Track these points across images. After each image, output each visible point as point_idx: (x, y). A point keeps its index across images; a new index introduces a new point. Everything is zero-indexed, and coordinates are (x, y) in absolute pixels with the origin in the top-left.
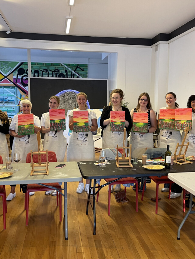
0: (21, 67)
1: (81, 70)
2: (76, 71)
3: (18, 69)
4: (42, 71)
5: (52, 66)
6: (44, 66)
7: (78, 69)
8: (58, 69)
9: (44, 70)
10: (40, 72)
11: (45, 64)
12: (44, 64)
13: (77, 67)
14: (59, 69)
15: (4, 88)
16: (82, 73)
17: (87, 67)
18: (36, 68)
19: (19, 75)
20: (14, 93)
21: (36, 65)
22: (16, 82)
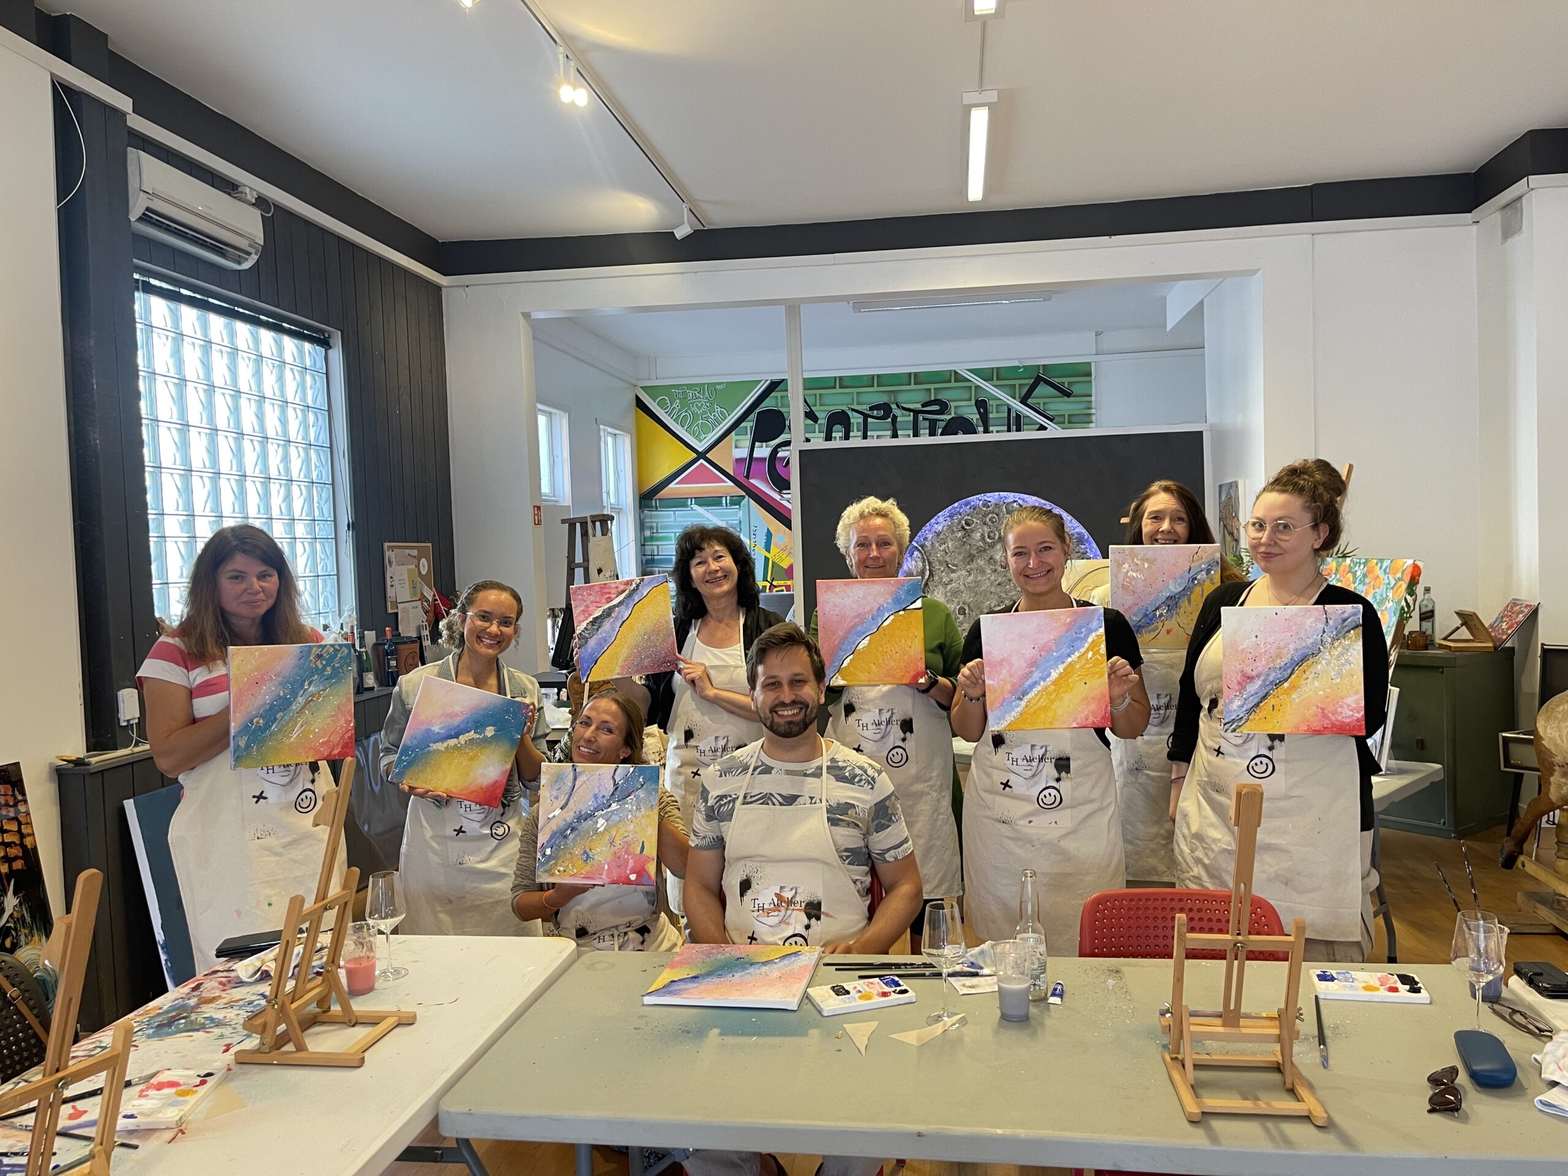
0: (768, 404)
1: (1055, 392)
3: (753, 416)
4: (866, 417)
6: (875, 388)
7: (1042, 389)
8: (939, 397)
10: (856, 420)
11: (879, 380)
12: (873, 381)
13: (1038, 380)
14: (943, 396)
15: (695, 507)
16: (1061, 406)
17: (1089, 374)
18: (837, 401)
19: (761, 441)
21: (838, 390)
22: (747, 477)
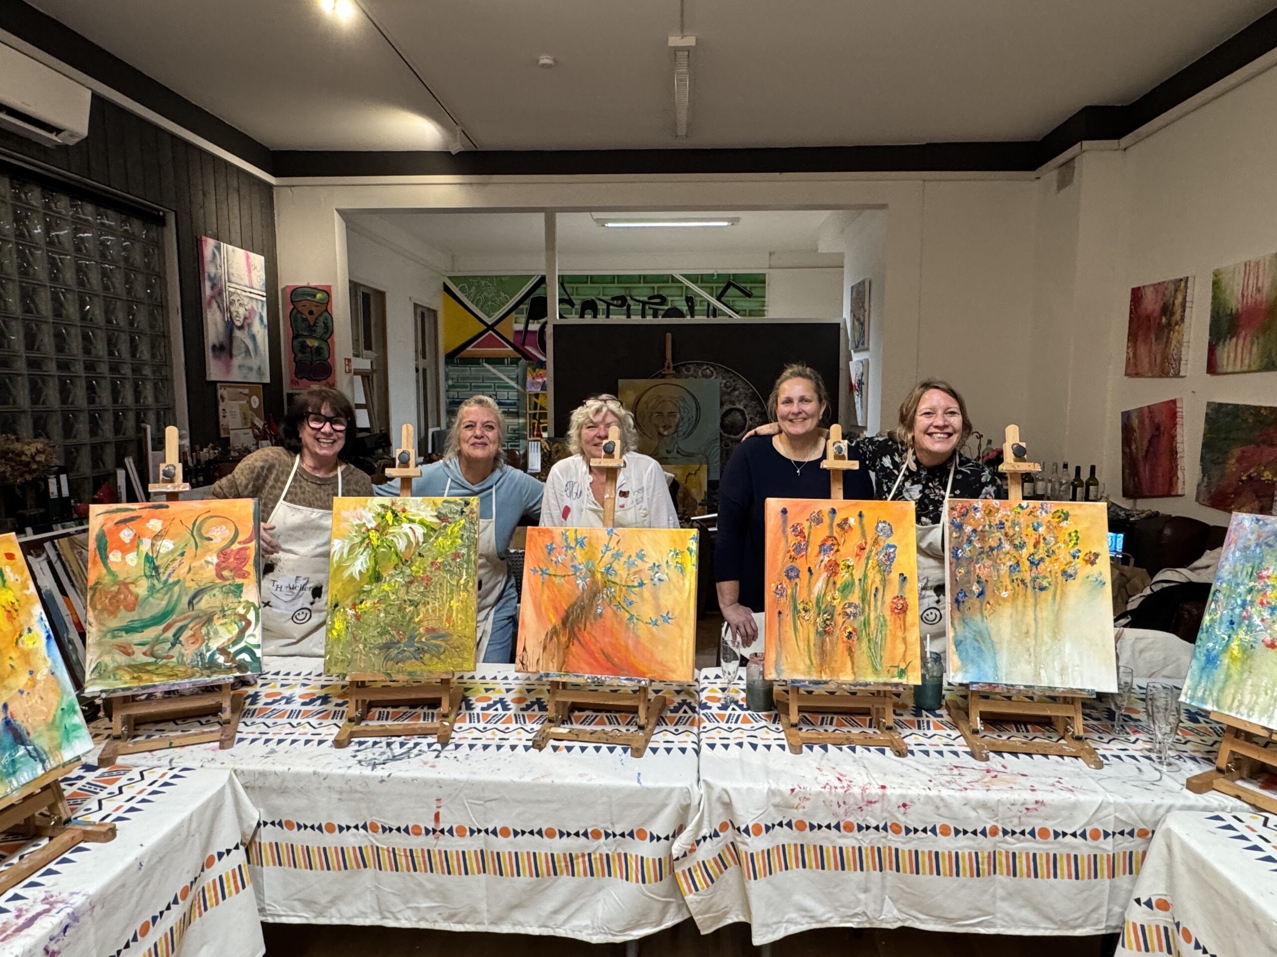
0: (539, 292)
1: (740, 294)
2: (723, 299)
3: (528, 301)
4: (609, 304)
5: (642, 285)
6: (616, 285)
7: (732, 291)
8: (660, 293)
9: (613, 299)
10: (602, 306)
11: (620, 279)
12: (614, 279)
13: (729, 285)
14: (664, 293)
15: (486, 365)
16: (744, 304)
17: (764, 282)
18: (588, 292)
19: (534, 319)
20: (516, 380)
21: (589, 285)
22: (523, 344)
